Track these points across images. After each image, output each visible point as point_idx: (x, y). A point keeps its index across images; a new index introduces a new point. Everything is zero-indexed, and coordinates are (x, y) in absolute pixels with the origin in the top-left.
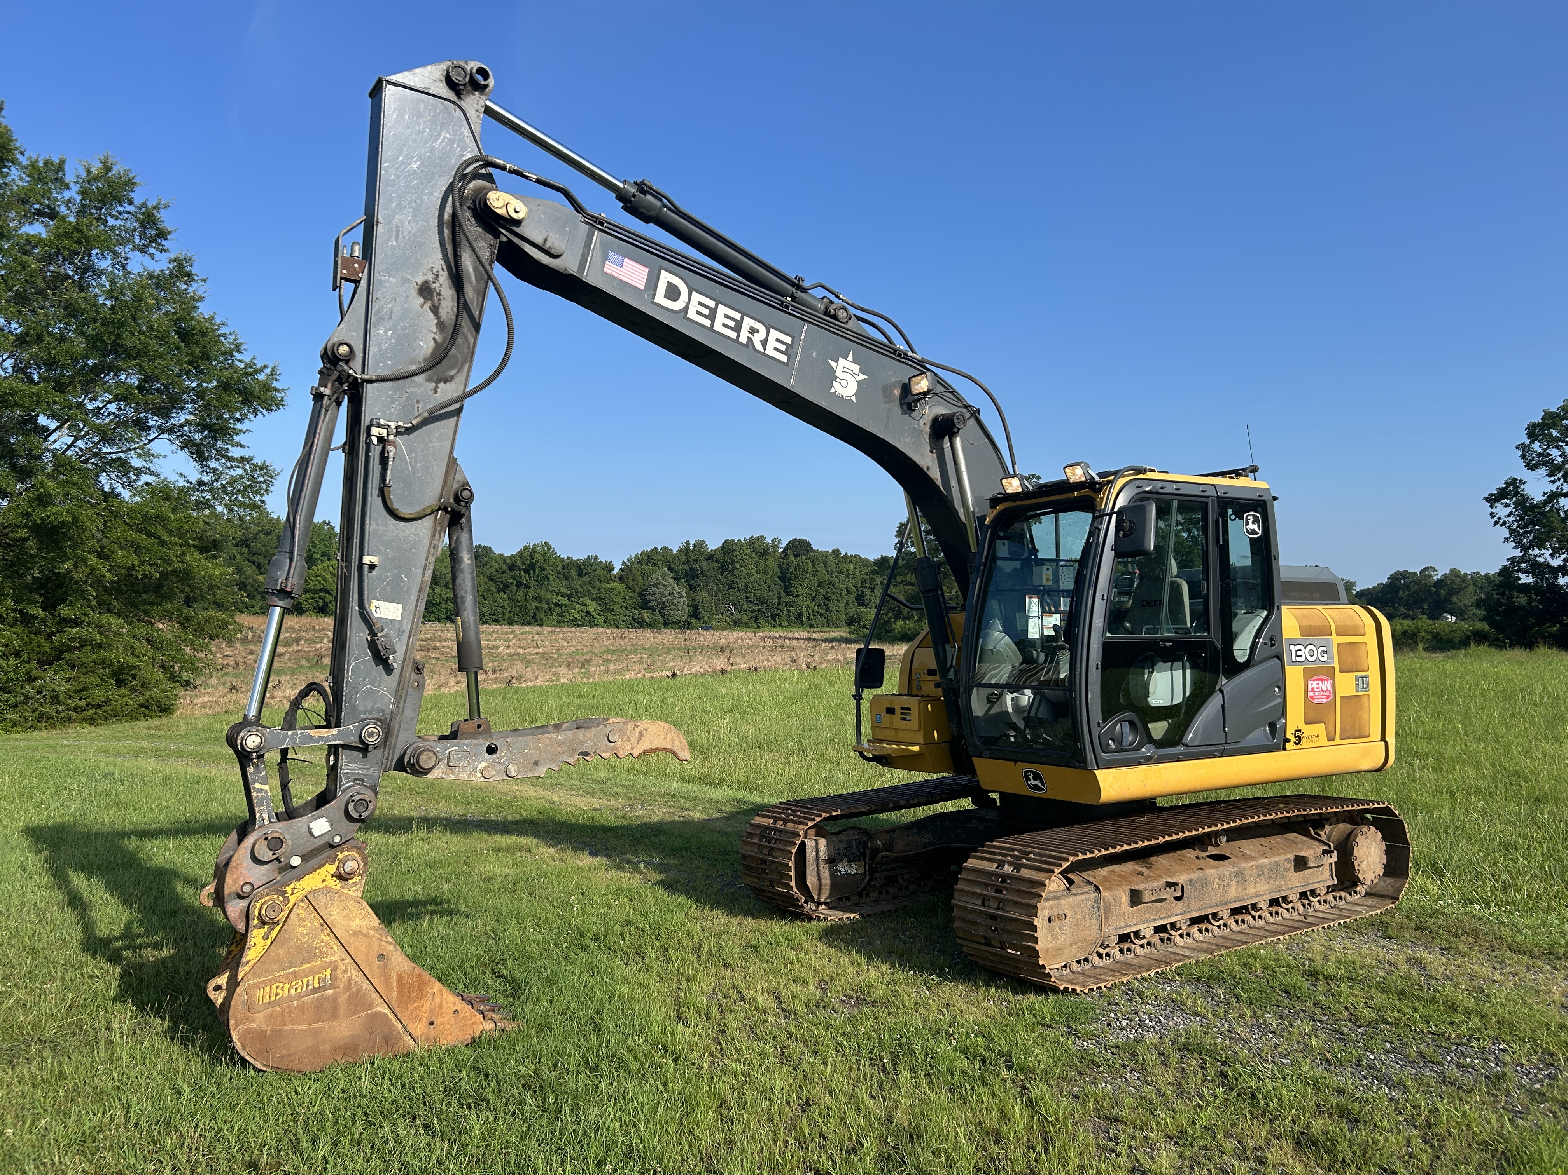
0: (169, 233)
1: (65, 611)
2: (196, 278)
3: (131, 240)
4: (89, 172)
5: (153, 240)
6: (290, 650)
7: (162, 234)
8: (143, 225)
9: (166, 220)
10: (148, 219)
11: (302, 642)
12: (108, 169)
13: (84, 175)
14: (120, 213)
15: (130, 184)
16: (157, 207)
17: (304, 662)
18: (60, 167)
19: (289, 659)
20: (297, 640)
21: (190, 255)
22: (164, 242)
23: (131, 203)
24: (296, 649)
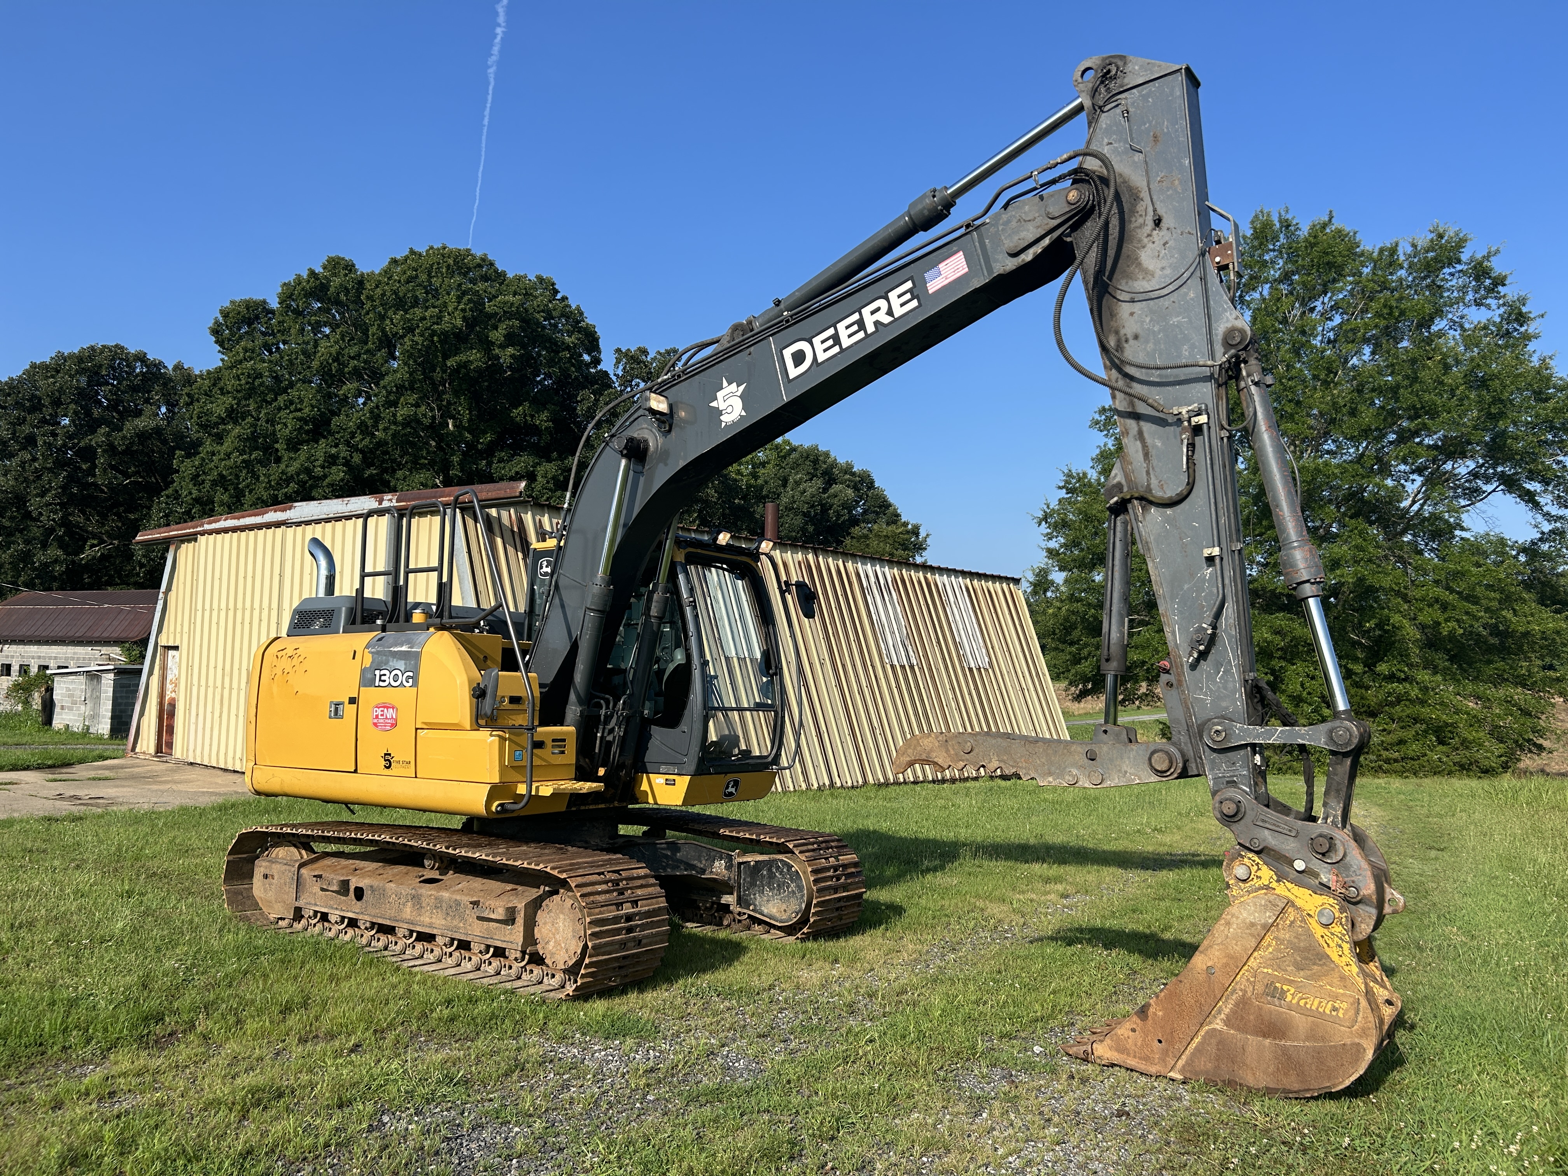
0: (1505, 277)
1: (1383, 668)
2: (1532, 316)
3: (1462, 299)
4: (1414, 246)
5: (1491, 290)
7: (1500, 281)
8: (1477, 279)
9: (1497, 266)
10: (1480, 271)
12: (1441, 236)
13: (1409, 250)
14: (1452, 274)
15: (1460, 244)
16: (1487, 257)
18: (1393, 251)
21: (1522, 293)
22: (1500, 288)
23: (1459, 261)
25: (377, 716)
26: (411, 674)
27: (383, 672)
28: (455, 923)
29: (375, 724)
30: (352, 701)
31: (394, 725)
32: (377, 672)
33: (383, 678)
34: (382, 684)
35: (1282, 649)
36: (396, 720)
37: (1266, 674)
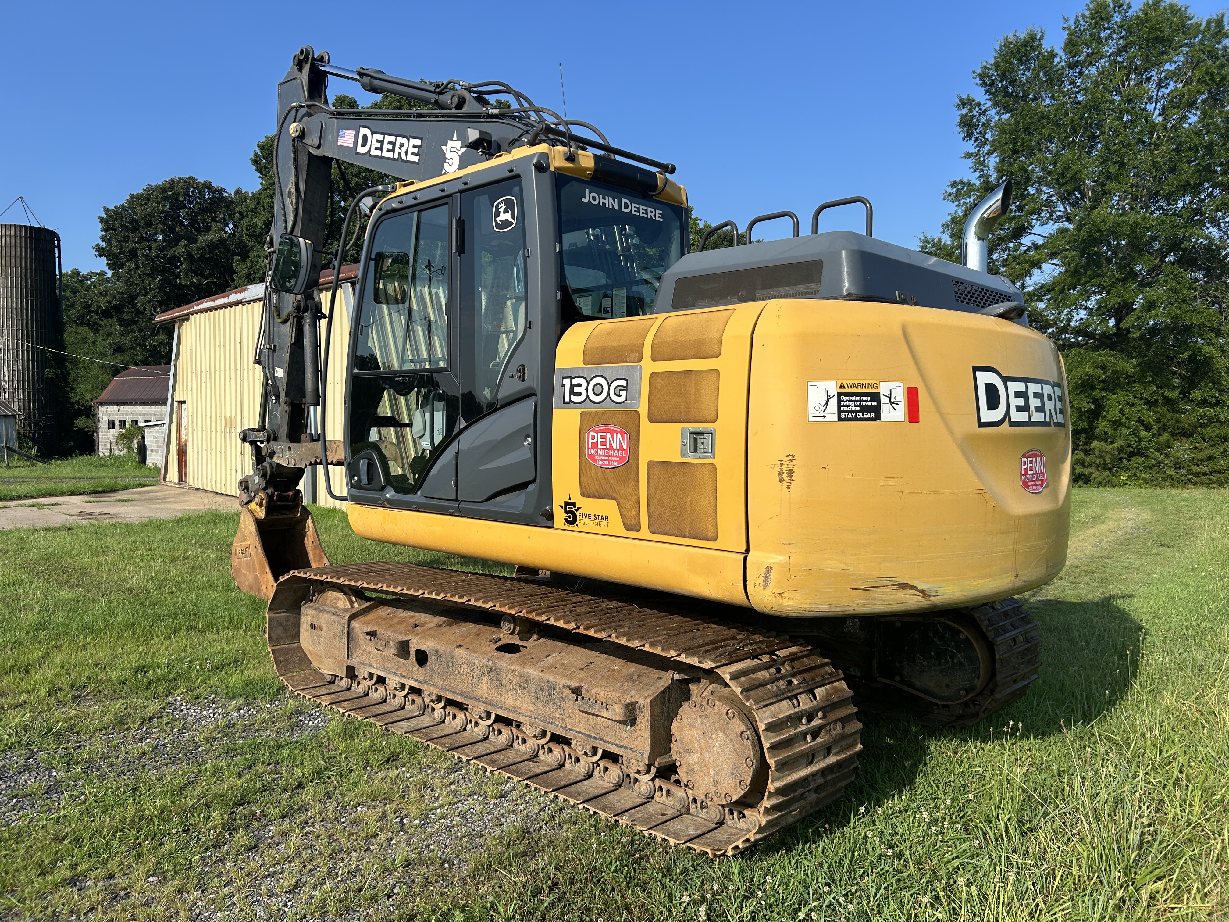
1: (1196, 394)
35: (1103, 381)
37: (1088, 403)
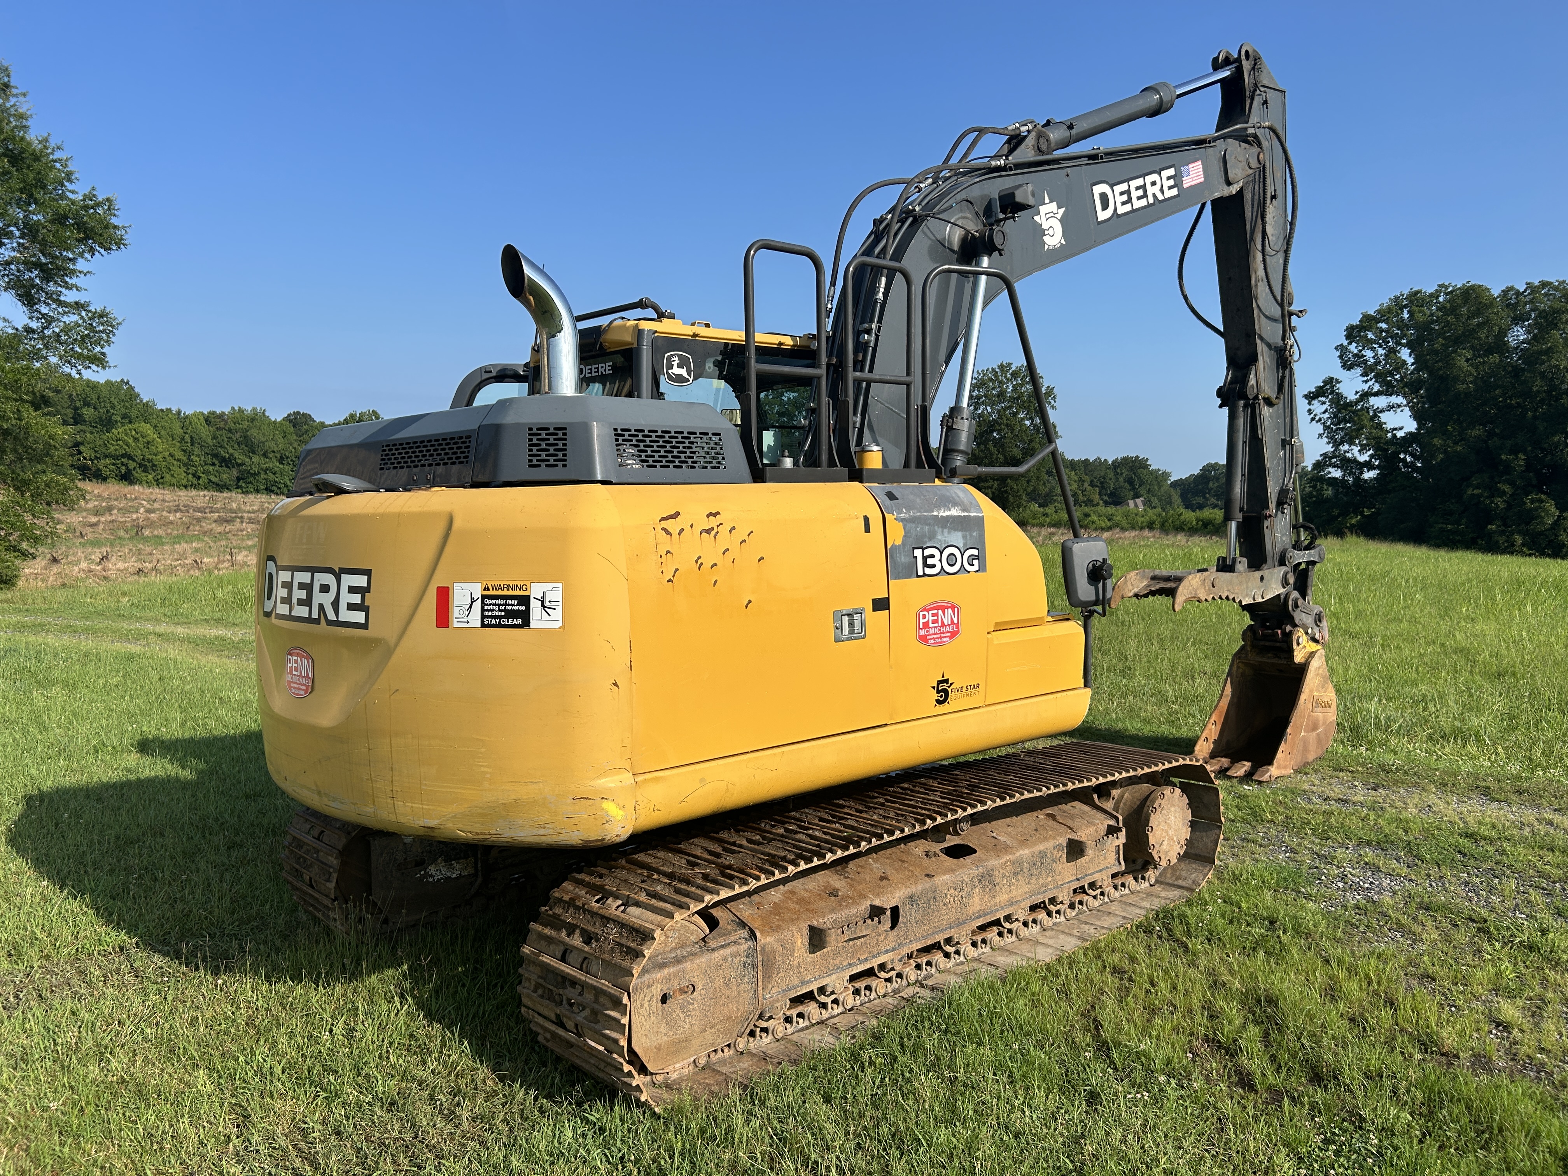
6: (103, 519)
11: (115, 511)
17: (122, 533)
19: (104, 530)
20: (109, 509)
24: (109, 518)
25: (926, 625)
26: (975, 552)
27: (927, 552)
28: (1041, 881)
29: (924, 639)
30: (881, 604)
31: (953, 635)
32: (918, 553)
33: (930, 561)
34: (928, 571)
36: (957, 625)
